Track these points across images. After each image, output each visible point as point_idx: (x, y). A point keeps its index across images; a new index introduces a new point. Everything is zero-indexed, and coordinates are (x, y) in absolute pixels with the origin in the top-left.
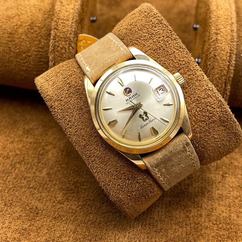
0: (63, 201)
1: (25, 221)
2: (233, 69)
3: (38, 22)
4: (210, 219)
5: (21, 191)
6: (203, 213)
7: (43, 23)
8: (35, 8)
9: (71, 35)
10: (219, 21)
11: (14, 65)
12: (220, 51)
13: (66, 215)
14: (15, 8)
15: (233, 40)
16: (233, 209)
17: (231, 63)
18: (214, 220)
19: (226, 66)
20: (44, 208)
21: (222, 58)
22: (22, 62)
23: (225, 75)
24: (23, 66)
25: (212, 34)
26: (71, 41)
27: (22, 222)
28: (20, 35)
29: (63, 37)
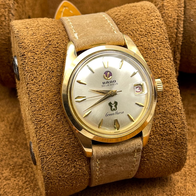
0: (10, 177)
2: (181, 36)
4: (164, 189)
9: (10, 2)
12: (166, 19)
13: (12, 192)
15: (180, 5)
16: (188, 178)
17: (179, 30)
19: (174, 33)
21: (169, 26)
23: (173, 43)
26: (10, 8)
29: (2, 4)
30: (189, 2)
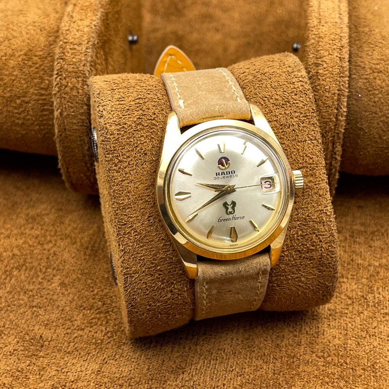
1: (23, 357)
2: (343, 120)
3: (39, 49)
4: (313, 349)
5: (19, 312)
6: (303, 341)
7: (46, 50)
8: (34, 26)
9: (85, 68)
10: (320, 43)
11: (4, 116)
12: (322, 93)
13: (86, 348)
14: (4, 28)
15: (343, 73)
17: (340, 110)
18: (320, 351)
19: (333, 115)
20: (52, 337)
21: (326, 104)
22: (16, 111)
23: (332, 129)
24: (18, 119)
25: (310, 65)
27: (17, 360)
28: (11, 70)
29: (73, 71)
30: (355, 69)
